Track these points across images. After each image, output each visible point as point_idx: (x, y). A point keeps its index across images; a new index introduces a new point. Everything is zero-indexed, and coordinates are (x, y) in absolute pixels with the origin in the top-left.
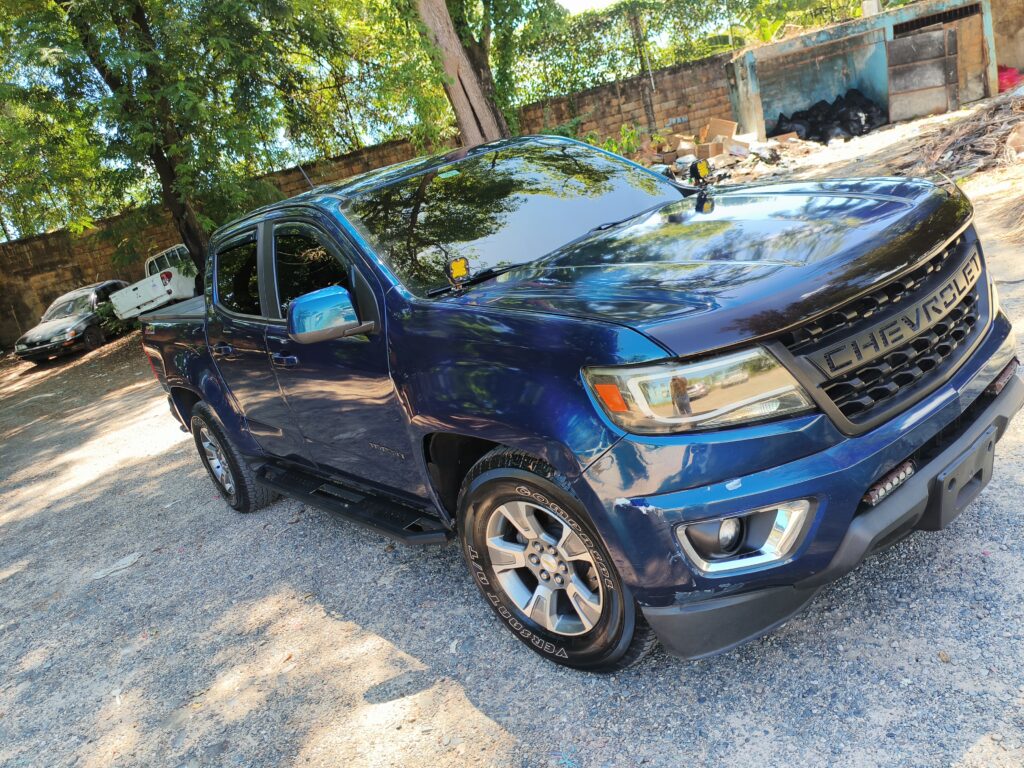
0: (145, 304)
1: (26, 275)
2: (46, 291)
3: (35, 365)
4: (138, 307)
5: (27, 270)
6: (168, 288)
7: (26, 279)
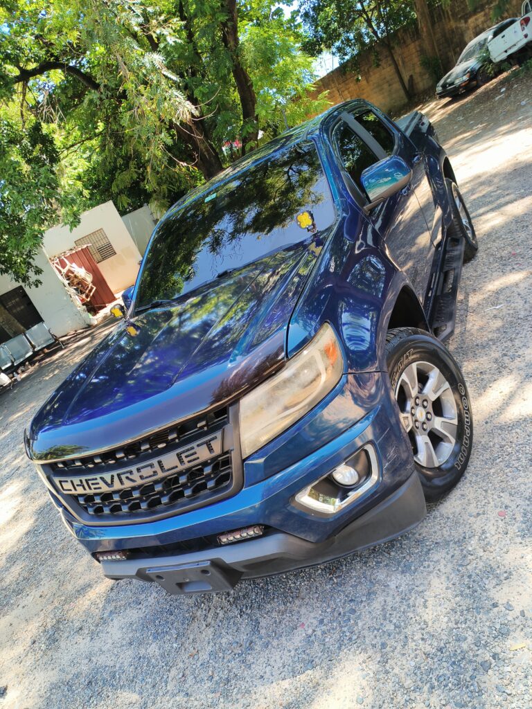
0: (510, 48)
1: (466, 18)
2: (478, 28)
3: (451, 99)
4: (506, 51)
5: (467, 14)
6: (525, 32)
7: (466, 22)
